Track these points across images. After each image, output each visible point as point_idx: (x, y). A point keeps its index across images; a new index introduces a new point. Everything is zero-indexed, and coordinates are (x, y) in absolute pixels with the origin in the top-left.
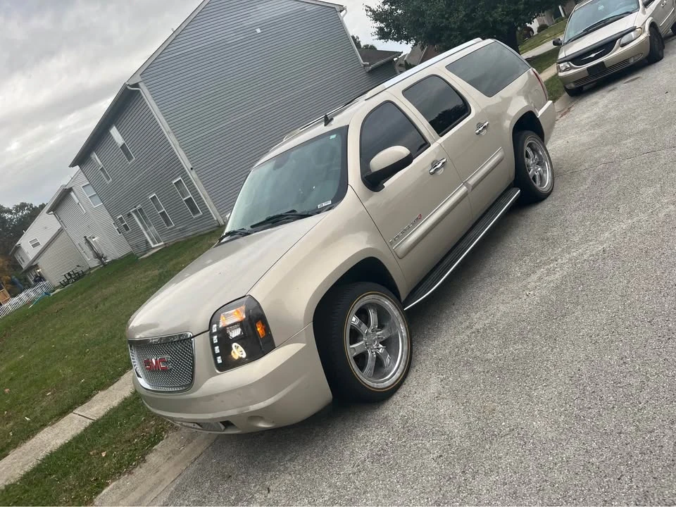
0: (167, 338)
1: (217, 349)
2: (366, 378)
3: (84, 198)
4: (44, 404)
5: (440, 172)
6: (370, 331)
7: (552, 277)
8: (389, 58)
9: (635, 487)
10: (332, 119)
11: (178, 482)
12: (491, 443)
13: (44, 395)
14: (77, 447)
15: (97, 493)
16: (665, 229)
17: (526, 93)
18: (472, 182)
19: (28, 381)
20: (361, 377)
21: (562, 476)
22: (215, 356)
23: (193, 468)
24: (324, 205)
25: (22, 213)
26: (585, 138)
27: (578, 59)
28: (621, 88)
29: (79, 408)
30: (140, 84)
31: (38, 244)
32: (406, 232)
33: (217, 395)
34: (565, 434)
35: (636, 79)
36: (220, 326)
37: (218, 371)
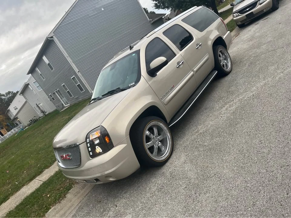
0: (70, 146)
1: (90, 149)
2: (154, 157)
3: (34, 87)
4: (23, 176)
5: (181, 67)
6: (154, 137)
7: (232, 108)
8: (160, 17)
9: (266, 195)
10: (133, 47)
11: (79, 205)
12: (206, 180)
13: (23, 172)
14: (37, 193)
15: (46, 212)
16: (279, 84)
17: (218, 28)
18: (195, 70)
19: (16, 167)
20: (152, 156)
21: (235, 192)
22: (89, 152)
23: (85, 199)
24: (132, 84)
25: (9, 96)
26: (245, 46)
27: (241, 11)
28: (261, 23)
29: (38, 177)
30: (54, 37)
31: (17, 108)
32: (168, 93)
33: (91, 168)
34: (237, 175)
35: (267, 18)
36: (90, 139)
37: (91, 158)
